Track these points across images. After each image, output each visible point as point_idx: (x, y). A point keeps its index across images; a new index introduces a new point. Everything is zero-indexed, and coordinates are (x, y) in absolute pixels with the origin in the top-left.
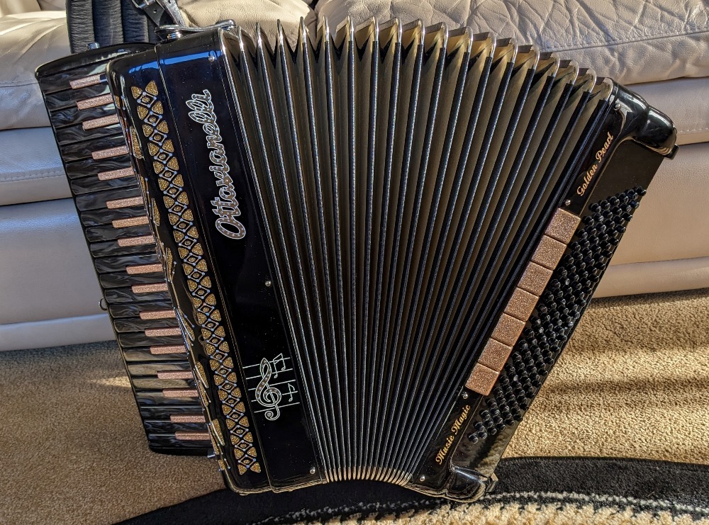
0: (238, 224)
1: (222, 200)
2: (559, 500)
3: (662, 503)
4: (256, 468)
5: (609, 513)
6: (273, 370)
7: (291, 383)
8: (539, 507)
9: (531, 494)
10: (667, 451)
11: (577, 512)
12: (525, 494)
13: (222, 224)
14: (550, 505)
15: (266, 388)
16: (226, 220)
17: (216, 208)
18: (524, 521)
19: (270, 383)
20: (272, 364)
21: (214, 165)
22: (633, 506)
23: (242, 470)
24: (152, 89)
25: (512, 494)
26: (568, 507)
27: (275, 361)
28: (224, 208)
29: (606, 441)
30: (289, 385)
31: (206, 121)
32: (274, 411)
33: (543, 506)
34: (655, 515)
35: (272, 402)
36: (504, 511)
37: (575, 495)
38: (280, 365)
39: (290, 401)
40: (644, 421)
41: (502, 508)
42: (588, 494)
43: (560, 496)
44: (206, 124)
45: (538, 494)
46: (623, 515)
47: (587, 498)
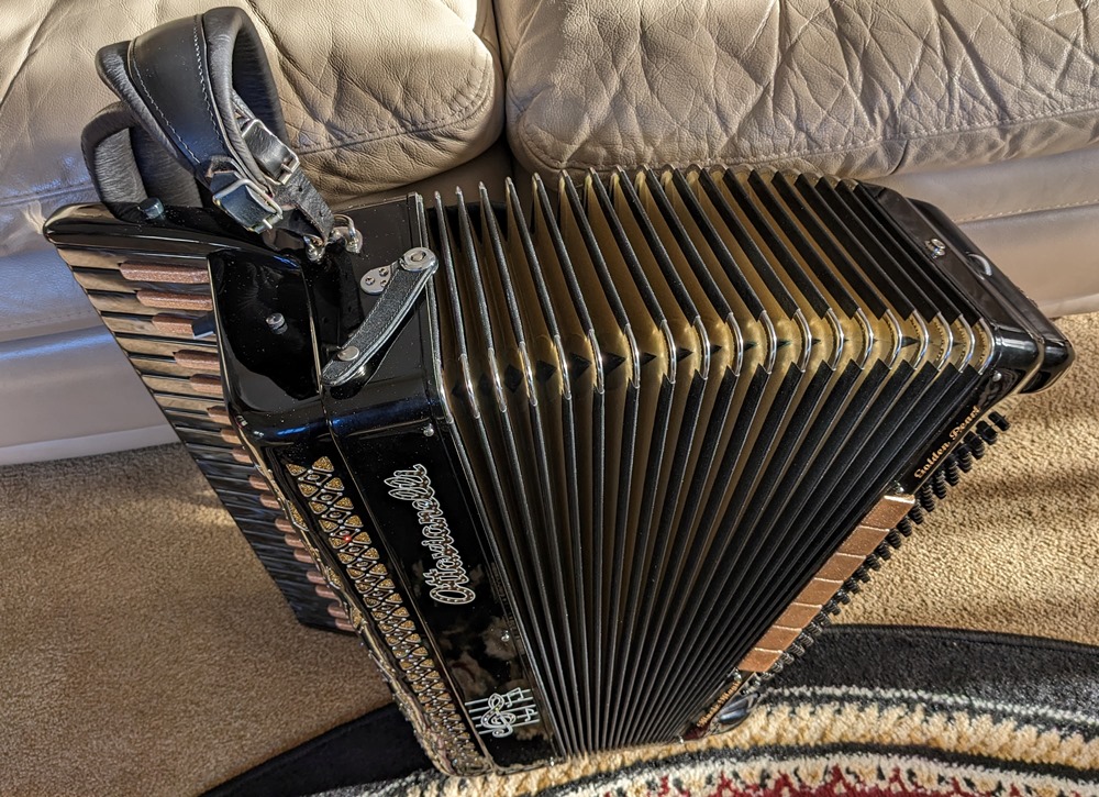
2: (837, 699)
3: (958, 699)
5: (896, 716)
8: (812, 710)
9: (803, 689)
10: (965, 609)
11: (858, 717)
12: (796, 691)
14: (826, 706)
18: (796, 732)
22: (924, 705)
25: (780, 690)
26: (848, 710)
29: (892, 594)
33: (818, 708)
34: (950, 718)
36: (772, 718)
37: (854, 691)
40: (939, 559)
41: (769, 713)
42: (871, 687)
43: (838, 692)
45: (811, 689)
46: (911, 719)
47: (870, 694)
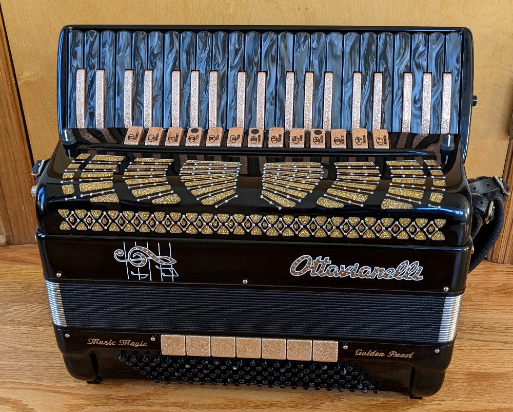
0: (303, 272)
1: (328, 265)
4: (64, 226)
6: (163, 266)
7: (149, 276)
13: (306, 260)
15: (147, 256)
16: (309, 264)
17: (322, 259)
19: (151, 260)
20: (170, 266)
21: (359, 267)
23: (63, 212)
24: (439, 237)
27: (172, 269)
28: (320, 265)
30: (148, 275)
31: (397, 271)
32: (123, 258)
35: (132, 258)
38: (167, 272)
39: (131, 272)
44: (395, 271)
